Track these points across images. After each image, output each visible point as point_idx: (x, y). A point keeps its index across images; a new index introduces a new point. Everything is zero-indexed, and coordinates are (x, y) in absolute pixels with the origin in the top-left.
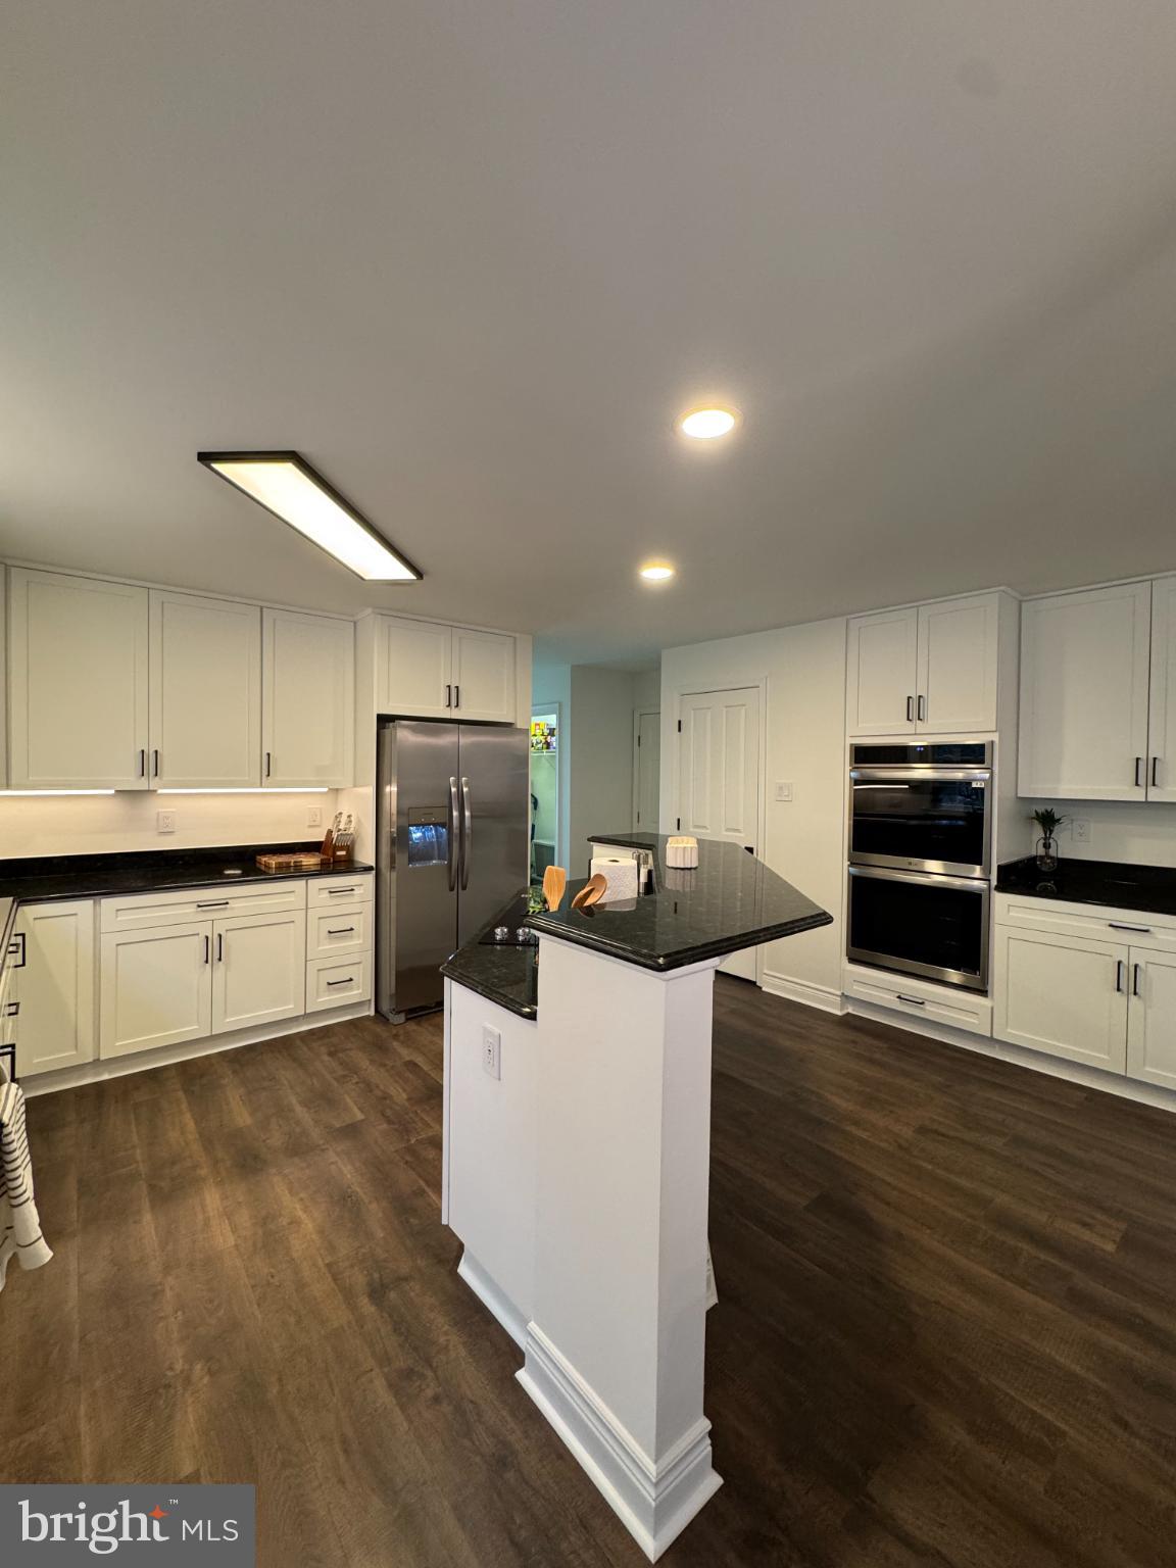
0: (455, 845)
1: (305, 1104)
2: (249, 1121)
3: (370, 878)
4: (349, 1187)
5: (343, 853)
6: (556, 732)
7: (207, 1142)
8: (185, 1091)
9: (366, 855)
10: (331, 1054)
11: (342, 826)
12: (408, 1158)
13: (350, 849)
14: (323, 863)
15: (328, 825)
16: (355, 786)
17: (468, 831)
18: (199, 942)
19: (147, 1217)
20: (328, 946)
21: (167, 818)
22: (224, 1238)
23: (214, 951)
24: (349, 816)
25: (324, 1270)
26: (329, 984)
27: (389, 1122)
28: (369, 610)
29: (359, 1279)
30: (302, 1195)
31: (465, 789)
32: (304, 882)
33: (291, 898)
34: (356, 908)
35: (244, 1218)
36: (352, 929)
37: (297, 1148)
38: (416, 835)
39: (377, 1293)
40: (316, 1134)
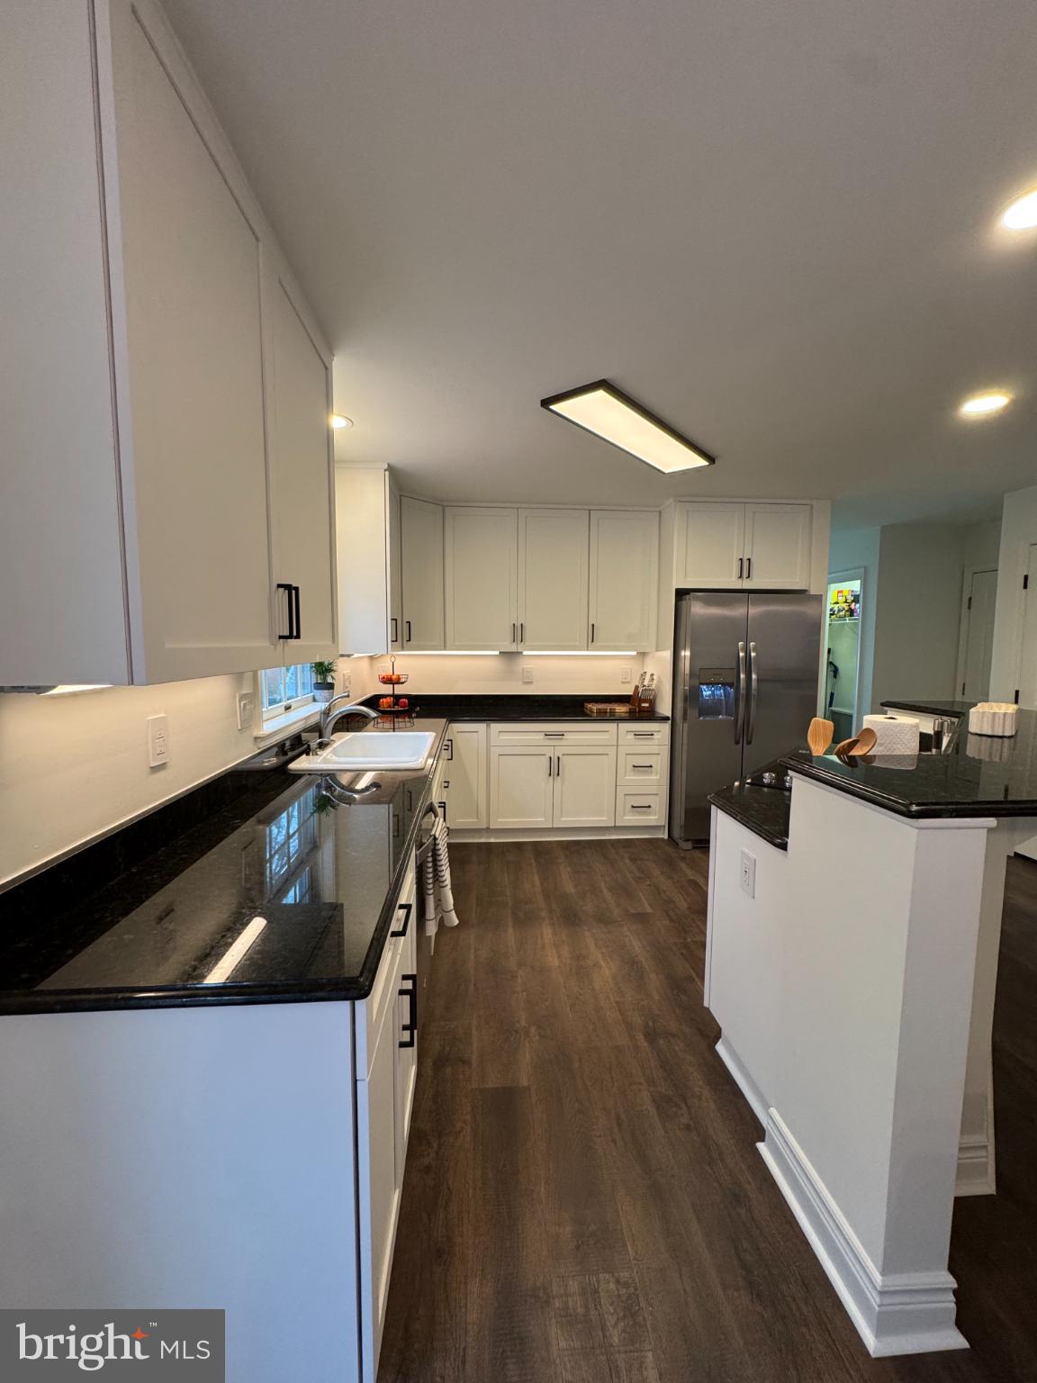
0: (742, 705)
1: (610, 890)
2: (573, 890)
3: (666, 727)
4: (636, 956)
5: (647, 705)
6: (861, 600)
7: (547, 897)
8: (536, 861)
9: (665, 708)
10: (631, 860)
11: (646, 683)
12: (684, 951)
13: (652, 702)
14: (631, 712)
15: (636, 682)
16: (657, 650)
17: (754, 692)
18: (545, 761)
19: (510, 930)
20: (633, 777)
21: (528, 672)
22: (553, 960)
23: (555, 769)
24: (652, 675)
25: (614, 1005)
26: (633, 807)
27: (671, 920)
28: (671, 500)
29: (638, 1020)
30: (604, 951)
31: (753, 654)
32: (616, 725)
33: (606, 736)
34: (655, 749)
35: (566, 951)
36: (651, 766)
37: (603, 919)
38: (706, 692)
39: (651, 1036)
40: (616, 912)
